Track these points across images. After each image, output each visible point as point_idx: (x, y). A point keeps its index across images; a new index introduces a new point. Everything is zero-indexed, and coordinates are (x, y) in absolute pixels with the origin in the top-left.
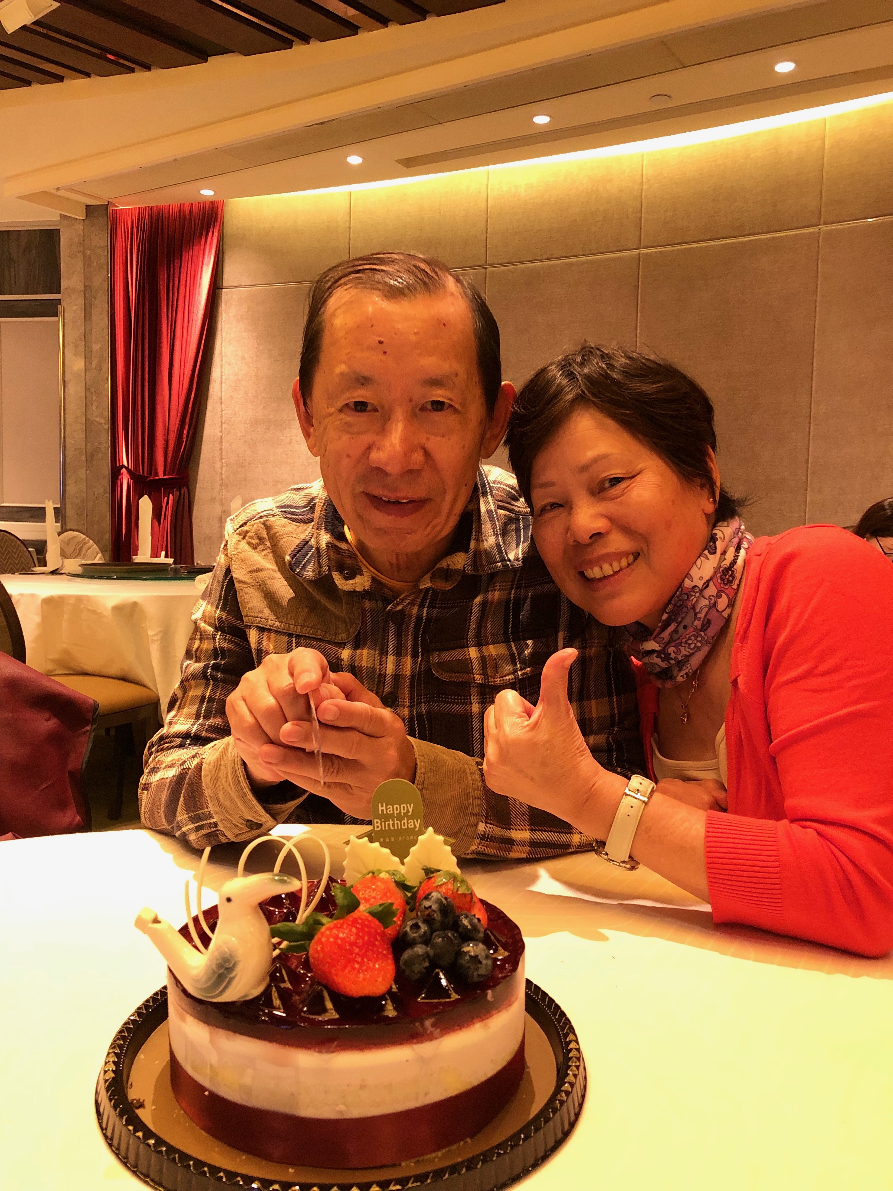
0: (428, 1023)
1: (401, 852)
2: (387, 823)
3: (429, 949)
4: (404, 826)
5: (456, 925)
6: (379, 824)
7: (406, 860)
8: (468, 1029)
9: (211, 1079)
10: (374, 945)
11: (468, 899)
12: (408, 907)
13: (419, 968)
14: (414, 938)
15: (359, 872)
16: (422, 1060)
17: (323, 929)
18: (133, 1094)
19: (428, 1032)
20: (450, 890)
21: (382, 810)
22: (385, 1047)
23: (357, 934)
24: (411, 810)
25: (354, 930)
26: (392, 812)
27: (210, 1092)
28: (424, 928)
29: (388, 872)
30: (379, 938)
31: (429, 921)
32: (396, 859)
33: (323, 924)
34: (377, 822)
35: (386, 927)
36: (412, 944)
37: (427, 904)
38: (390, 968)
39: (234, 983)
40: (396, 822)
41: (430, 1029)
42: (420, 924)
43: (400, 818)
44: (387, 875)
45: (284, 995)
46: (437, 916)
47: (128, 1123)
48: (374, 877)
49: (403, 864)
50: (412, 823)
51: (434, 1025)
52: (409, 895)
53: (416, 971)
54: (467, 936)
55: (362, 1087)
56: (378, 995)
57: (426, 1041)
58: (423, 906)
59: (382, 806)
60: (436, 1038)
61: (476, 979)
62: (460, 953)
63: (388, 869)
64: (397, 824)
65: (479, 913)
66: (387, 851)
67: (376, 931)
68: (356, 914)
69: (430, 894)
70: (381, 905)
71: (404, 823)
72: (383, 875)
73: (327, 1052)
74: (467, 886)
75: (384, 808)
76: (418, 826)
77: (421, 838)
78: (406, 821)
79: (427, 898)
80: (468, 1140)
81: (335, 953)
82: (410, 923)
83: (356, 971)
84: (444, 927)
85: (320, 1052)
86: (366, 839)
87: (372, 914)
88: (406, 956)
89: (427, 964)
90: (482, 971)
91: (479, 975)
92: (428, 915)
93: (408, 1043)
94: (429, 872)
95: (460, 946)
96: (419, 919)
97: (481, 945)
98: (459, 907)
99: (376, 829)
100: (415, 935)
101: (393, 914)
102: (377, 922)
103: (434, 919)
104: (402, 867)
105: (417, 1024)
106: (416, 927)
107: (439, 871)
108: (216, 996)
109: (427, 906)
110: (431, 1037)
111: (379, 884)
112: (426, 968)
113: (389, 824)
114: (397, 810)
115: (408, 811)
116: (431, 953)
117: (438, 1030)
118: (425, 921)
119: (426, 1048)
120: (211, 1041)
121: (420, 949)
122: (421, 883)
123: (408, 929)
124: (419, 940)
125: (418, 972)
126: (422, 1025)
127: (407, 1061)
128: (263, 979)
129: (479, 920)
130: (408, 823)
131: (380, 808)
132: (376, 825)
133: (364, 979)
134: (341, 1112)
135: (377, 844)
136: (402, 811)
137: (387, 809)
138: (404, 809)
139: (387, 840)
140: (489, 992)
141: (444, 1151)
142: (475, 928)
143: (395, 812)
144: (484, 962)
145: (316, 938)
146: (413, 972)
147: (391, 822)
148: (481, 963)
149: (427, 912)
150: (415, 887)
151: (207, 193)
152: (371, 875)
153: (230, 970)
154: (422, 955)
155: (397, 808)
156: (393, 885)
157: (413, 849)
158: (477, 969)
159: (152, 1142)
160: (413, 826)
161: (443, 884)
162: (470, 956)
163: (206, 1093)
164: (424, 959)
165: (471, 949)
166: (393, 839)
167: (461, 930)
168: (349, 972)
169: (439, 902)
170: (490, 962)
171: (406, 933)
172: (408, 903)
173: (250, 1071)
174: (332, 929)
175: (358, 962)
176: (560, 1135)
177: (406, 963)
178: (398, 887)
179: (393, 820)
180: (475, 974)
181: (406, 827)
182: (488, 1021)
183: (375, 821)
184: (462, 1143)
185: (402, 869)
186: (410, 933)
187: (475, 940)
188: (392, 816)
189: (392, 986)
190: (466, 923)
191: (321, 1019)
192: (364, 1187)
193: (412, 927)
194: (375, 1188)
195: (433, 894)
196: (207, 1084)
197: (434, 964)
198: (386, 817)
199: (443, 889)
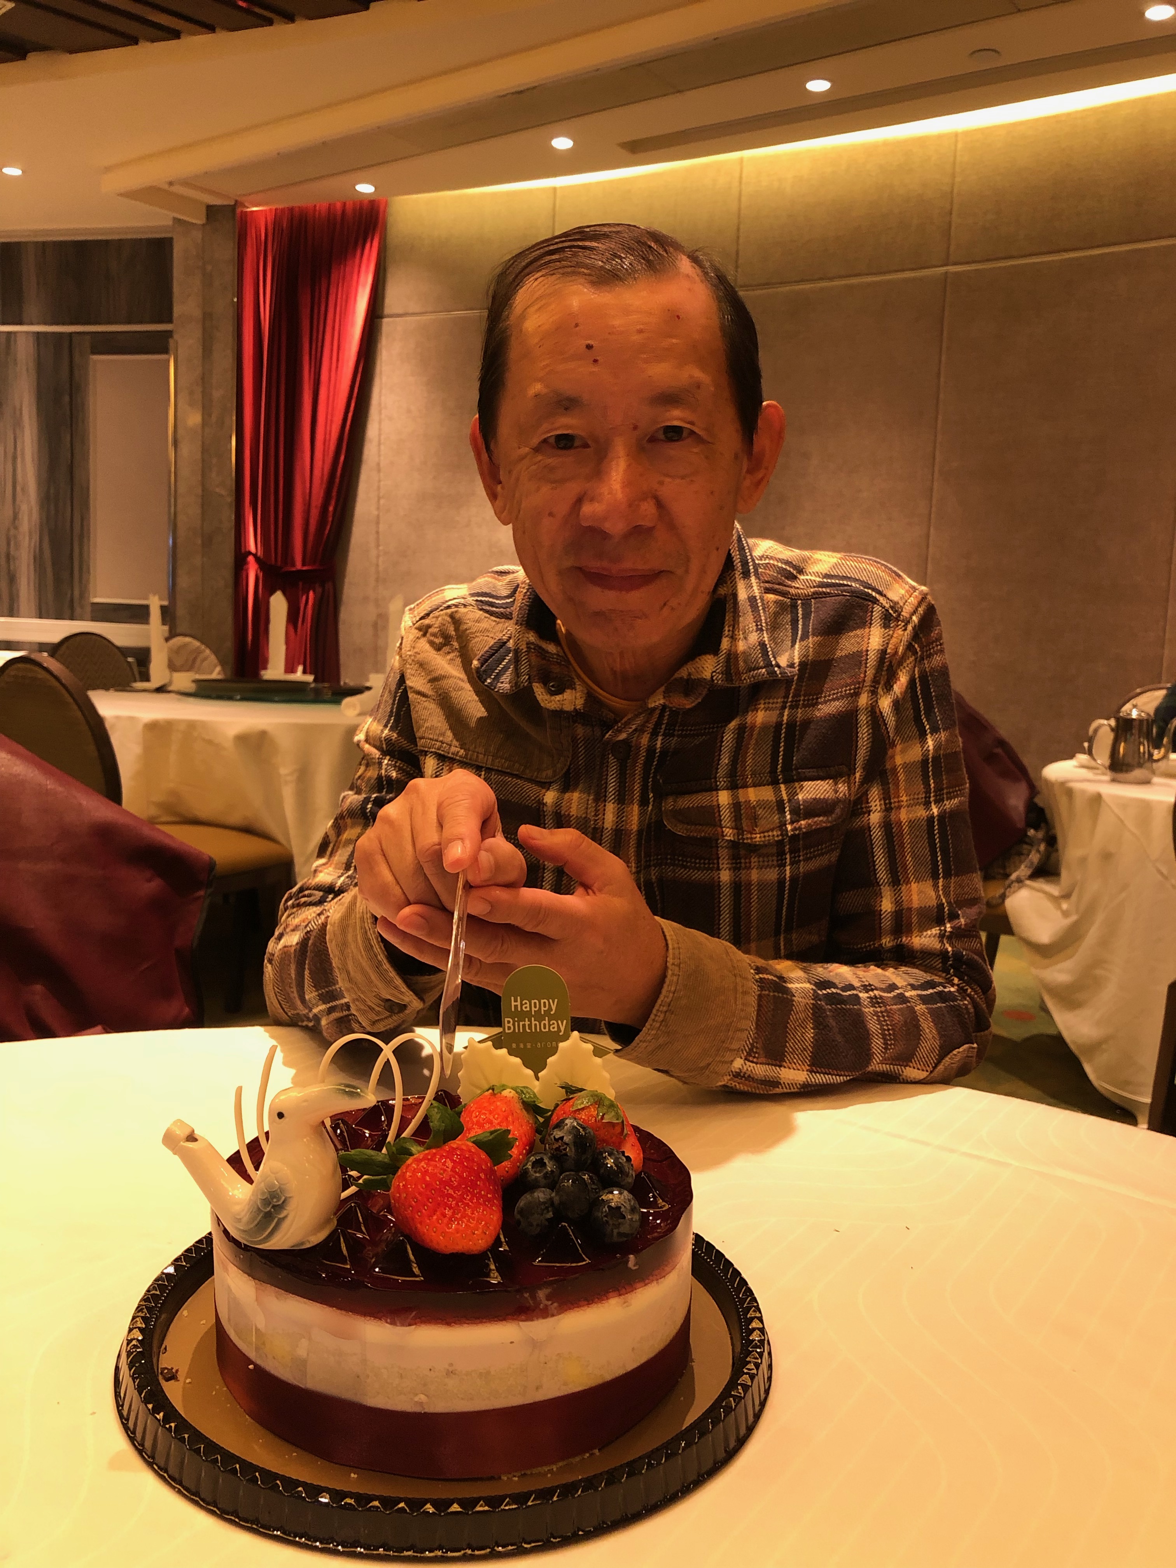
0: (541, 1294)
1: (536, 1063)
2: (521, 1023)
3: (553, 1194)
4: (545, 1028)
5: (596, 1166)
6: (511, 1025)
7: (540, 1074)
8: (600, 1305)
9: (257, 1349)
10: (474, 1185)
11: (618, 1129)
12: (538, 1137)
13: (537, 1220)
14: (536, 1179)
15: (478, 1087)
16: (534, 1345)
17: (411, 1160)
18: (165, 1361)
19: (542, 1306)
20: (592, 1116)
21: (516, 1006)
22: (481, 1322)
23: (453, 1170)
24: (554, 1008)
25: (450, 1164)
26: (528, 1009)
27: (256, 1365)
28: (550, 1166)
29: (513, 1089)
30: (482, 1176)
31: (558, 1157)
32: (529, 1072)
33: (411, 1154)
34: (509, 1022)
35: (497, 1162)
36: (533, 1186)
37: (558, 1134)
38: (494, 1217)
39: (285, 1225)
40: (533, 1023)
41: (545, 1302)
42: (546, 1161)
43: (539, 1017)
44: (513, 1092)
45: (355, 1246)
46: (570, 1151)
48: (494, 1094)
49: (537, 1079)
50: (556, 1025)
51: (548, 1298)
52: (541, 1120)
53: (535, 1224)
54: (610, 1180)
55: (450, 1373)
56: (476, 1252)
57: (537, 1319)
58: (552, 1137)
59: (516, 1001)
60: (553, 1315)
61: (615, 1239)
62: (597, 1203)
63: (515, 1085)
64: (536, 1025)
65: (632, 1151)
66: (518, 1060)
67: (479, 1166)
68: (454, 1144)
69: (563, 1121)
70: (492, 1133)
71: (545, 1025)
72: (506, 1093)
73: (403, 1325)
74: (617, 1113)
75: (519, 1003)
76: (562, 1029)
77: (562, 1045)
78: (547, 1022)
79: (560, 1125)
80: (596, 1451)
81: (420, 1193)
82: (533, 1159)
83: (446, 1220)
84: (579, 1167)
85: (393, 1323)
86: (490, 1043)
87: (478, 1143)
88: (522, 1203)
89: (550, 1215)
90: (625, 1229)
91: (619, 1234)
92: (558, 1149)
93: (514, 1319)
94: (571, 1091)
95: (598, 1191)
96: (545, 1154)
97: (626, 1193)
98: (604, 1141)
99: (507, 1031)
100: (538, 1175)
101: (509, 1145)
102: (483, 1156)
103: (566, 1155)
104: (537, 1083)
105: (527, 1295)
106: (540, 1163)
107: (582, 1090)
108: (261, 1242)
109: (557, 1137)
110: (545, 1313)
111: (498, 1103)
112: (548, 1220)
113: (524, 1026)
114: (535, 1007)
115: (550, 1009)
116: (557, 1200)
117: (556, 1304)
118: (553, 1158)
119: (538, 1328)
120: (258, 1299)
121: (541, 1195)
122: (557, 1105)
123: (529, 1166)
124: (542, 1181)
125: (538, 1225)
126: (534, 1297)
127: (512, 1343)
128: (328, 1221)
129: (628, 1159)
130: (550, 1025)
131: (513, 1004)
132: (507, 1025)
133: (457, 1231)
134: (421, 1404)
135: (504, 1051)
136: (543, 1009)
137: (522, 1005)
138: (545, 1006)
139: (522, 1046)
140: (631, 1256)
141: (561, 1464)
142: (620, 1169)
143: (533, 1009)
144: (627, 1218)
145: (399, 1173)
146: (531, 1225)
147: (527, 1023)
148: (624, 1217)
149: (556, 1146)
150: (549, 1111)
151: (365, 189)
152: (491, 1091)
153: (279, 1208)
154: (544, 1203)
155: (535, 1003)
156: (518, 1106)
157: (550, 1060)
158: (618, 1226)
159: (173, 1425)
160: (556, 1029)
161: (583, 1109)
162: (609, 1207)
163: (251, 1367)
164: (547, 1208)
165: (613, 1197)
166: (529, 1046)
167: (602, 1171)
168: (438, 1220)
169: (574, 1130)
170: (636, 1217)
171: (526, 1172)
172: (538, 1131)
173: (304, 1343)
174: (421, 1160)
175: (450, 1208)
176: (721, 1454)
177: (521, 1212)
178: (526, 1110)
179: (530, 1020)
180: (615, 1231)
181: (547, 1030)
182: (629, 1296)
183: (506, 1019)
184: (588, 1455)
185: (536, 1087)
186: (531, 1172)
187: (620, 1187)
188: (528, 1015)
189: (497, 1242)
190: (610, 1162)
191: (400, 1279)
192: (442, 1505)
193: (534, 1164)
194: (455, 1508)
195: (567, 1121)
196: (252, 1355)
197: (559, 1216)
198: (521, 1015)
199: (583, 1115)
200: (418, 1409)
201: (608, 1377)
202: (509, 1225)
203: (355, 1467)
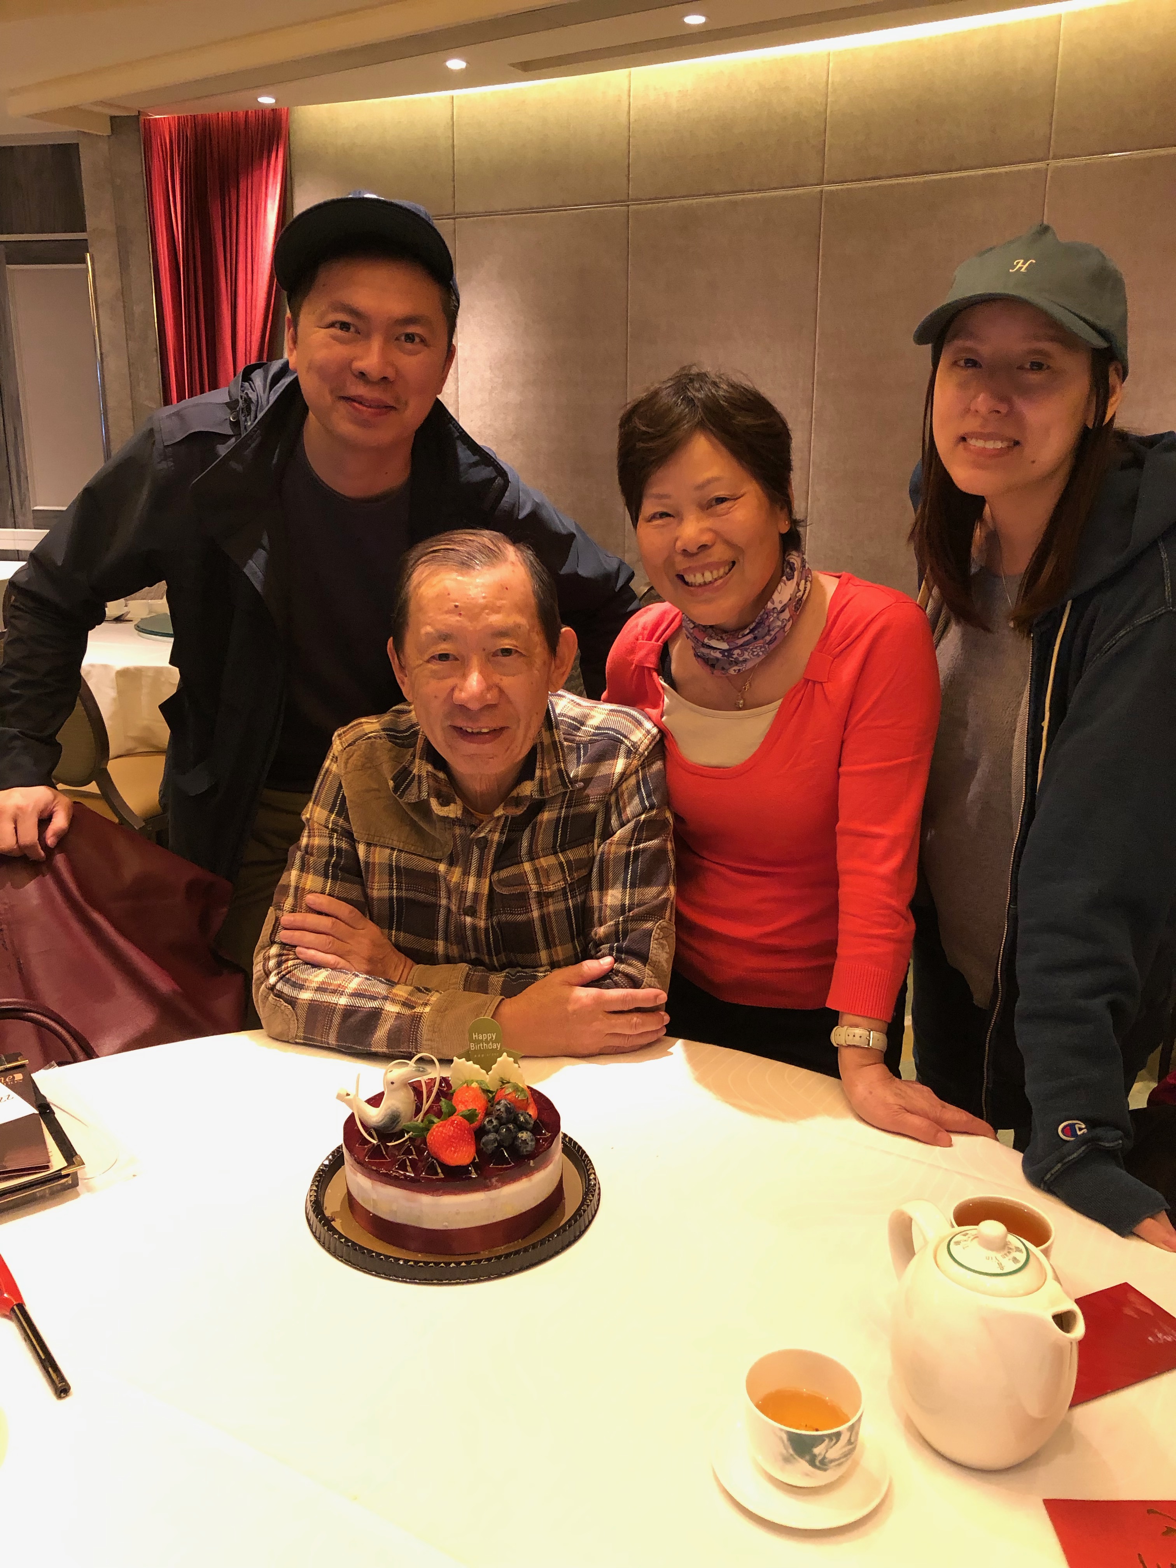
0: (494, 1180)
1: (487, 1067)
2: (479, 1045)
3: (497, 1135)
4: (490, 1047)
5: (515, 1121)
7: (490, 1073)
8: (520, 1182)
9: (373, 1207)
10: (464, 1136)
11: (526, 1102)
12: (490, 1104)
13: (491, 1148)
14: (489, 1129)
16: (492, 1200)
17: (435, 1126)
18: (328, 1213)
19: (494, 1185)
20: (513, 1097)
22: (471, 1193)
23: (454, 1130)
25: (452, 1128)
26: (481, 1038)
27: (374, 1215)
28: (495, 1123)
29: (477, 1082)
30: (467, 1131)
32: (484, 1071)
33: (433, 1123)
35: (472, 1124)
36: (488, 1132)
37: (498, 1107)
38: (472, 1150)
41: (495, 1183)
42: (493, 1120)
43: (487, 1042)
44: (477, 1085)
46: (504, 1115)
47: (329, 1230)
48: (468, 1086)
49: (488, 1075)
51: (497, 1181)
52: (490, 1098)
54: (521, 1127)
55: (458, 1214)
56: (465, 1165)
57: (493, 1190)
58: (495, 1109)
60: (499, 1188)
61: (525, 1153)
62: (516, 1138)
63: (477, 1078)
64: (485, 1046)
65: (532, 1110)
66: (477, 1066)
67: (465, 1127)
68: (453, 1118)
69: (500, 1101)
70: (470, 1109)
72: (474, 1086)
73: (437, 1196)
74: (525, 1094)
77: (499, 1059)
78: (491, 1044)
79: (498, 1103)
81: (441, 1141)
82: (487, 1119)
83: (454, 1152)
84: (509, 1121)
85: (434, 1195)
87: (464, 1116)
88: (483, 1140)
89: (496, 1145)
90: (529, 1149)
91: (526, 1151)
92: (498, 1114)
93: (484, 1191)
94: (503, 1082)
95: (517, 1133)
96: (493, 1117)
97: (529, 1132)
98: (519, 1108)
100: (490, 1127)
101: (477, 1115)
102: (466, 1122)
103: (502, 1117)
104: (487, 1077)
105: (488, 1181)
106: (490, 1122)
107: (509, 1082)
109: (498, 1109)
110: (496, 1188)
111: (471, 1091)
112: (495, 1147)
115: (492, 1038)
116: (499, 1138)
117: (500, 1183)
118: (496, 1118)
119: (493, 1193)
120: (373, 1187)
121: (492, 1136)
122: (498, 1090)
123: (486, 1123)
124: (492, 1130)
125: (491, 1150)
126: (490, 1181)
127: (483, 1199)
129: (530, 1116)
130: (492, 1053)
133: (458, 1156)
134: (447, 1226)
135: (471, 1063)
136: (489, 1038)
137: (478, 1037)
139: (478, 1058)
140: (532, 1161)
142: (527, 1122)
143: (484, 1038)
144: (530, 1143)
145: (430, 1132)
146: (488, 1150)
147: (481, 1045)
148: (528, 1143)
150: (494, 1093)
151: (267, 100)
152: (466, 1085)
154: (493, 1139)
155: (485, 1036)
156: (480, 1091)
157: (494, 1066)
158: (526, 1148)
159: (343, 1240)
160: (495, 1054)
161: (509, 1093)
162: (522, 1140)
163: (371, 1215)
164: (494, 1141)
165: (524, 1135)
166: (481, 1058)
167: (518, 1123)
168: (448, 1152)
169: (505, 1104)
170: (535, 1141)
171: (484, 1125)
173: (395, 1204)
174: (440, 1128)
175: (453, 1147)
177: (483, 1144)
178: (483, 1092)
179: (483, 1044)
180: (524, 1150)
182: (532, 1177)
185: (487, 1079)
186: (487, 1125)
187: (527, 1130)
188: (482, 1041)
189: (474, 1159)
190: (522, 1119)
191: (434, 1177)
192: (459, 1263)
193: (488, 1122)
194: (463, 1264)
195: (503, 1101)
196: (371, 1210)
197: (500, 1145)
198: (478, 1042)
199: (509, 1097)
200: (445, 1228)
201: (524, 1211)
202: (479, 1152)
203: (420, 1252)
